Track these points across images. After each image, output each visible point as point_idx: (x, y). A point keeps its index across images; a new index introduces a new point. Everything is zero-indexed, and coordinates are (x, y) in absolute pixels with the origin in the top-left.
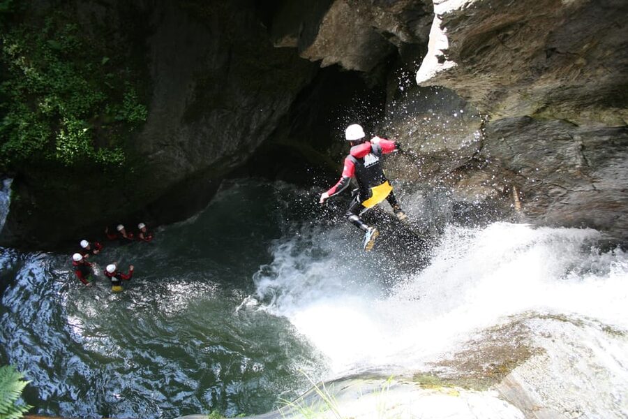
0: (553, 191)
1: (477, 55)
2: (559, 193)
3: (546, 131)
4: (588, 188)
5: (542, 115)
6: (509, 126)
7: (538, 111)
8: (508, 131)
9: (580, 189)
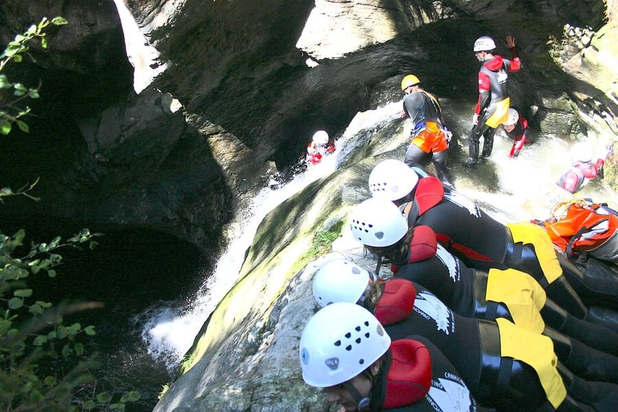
0: (252, 131)
1: (182, 53)
2: (256, 130)
3: (233, 92)
4: (275, 115)
5: (227, 81)
6: (204, 101)
7: (223, 80)
8: (204, 105)
9: (270, 119)
